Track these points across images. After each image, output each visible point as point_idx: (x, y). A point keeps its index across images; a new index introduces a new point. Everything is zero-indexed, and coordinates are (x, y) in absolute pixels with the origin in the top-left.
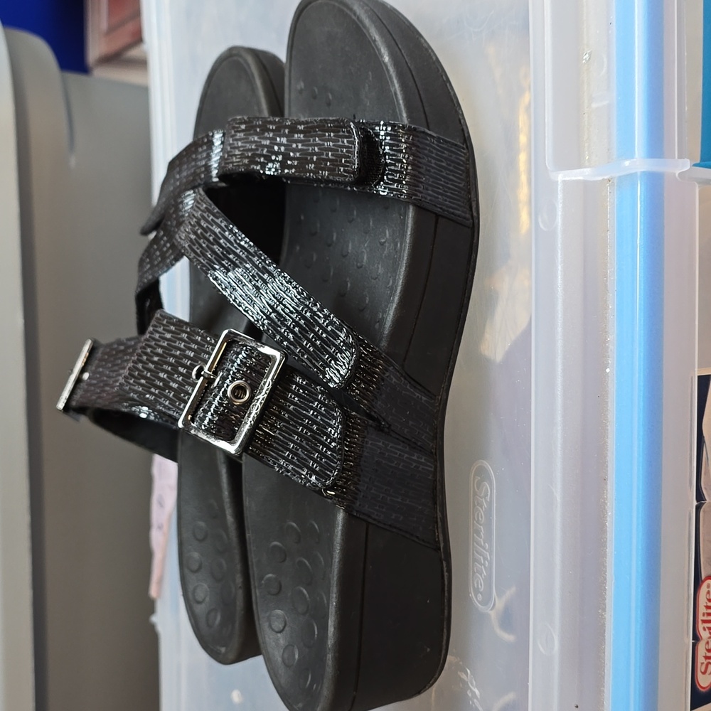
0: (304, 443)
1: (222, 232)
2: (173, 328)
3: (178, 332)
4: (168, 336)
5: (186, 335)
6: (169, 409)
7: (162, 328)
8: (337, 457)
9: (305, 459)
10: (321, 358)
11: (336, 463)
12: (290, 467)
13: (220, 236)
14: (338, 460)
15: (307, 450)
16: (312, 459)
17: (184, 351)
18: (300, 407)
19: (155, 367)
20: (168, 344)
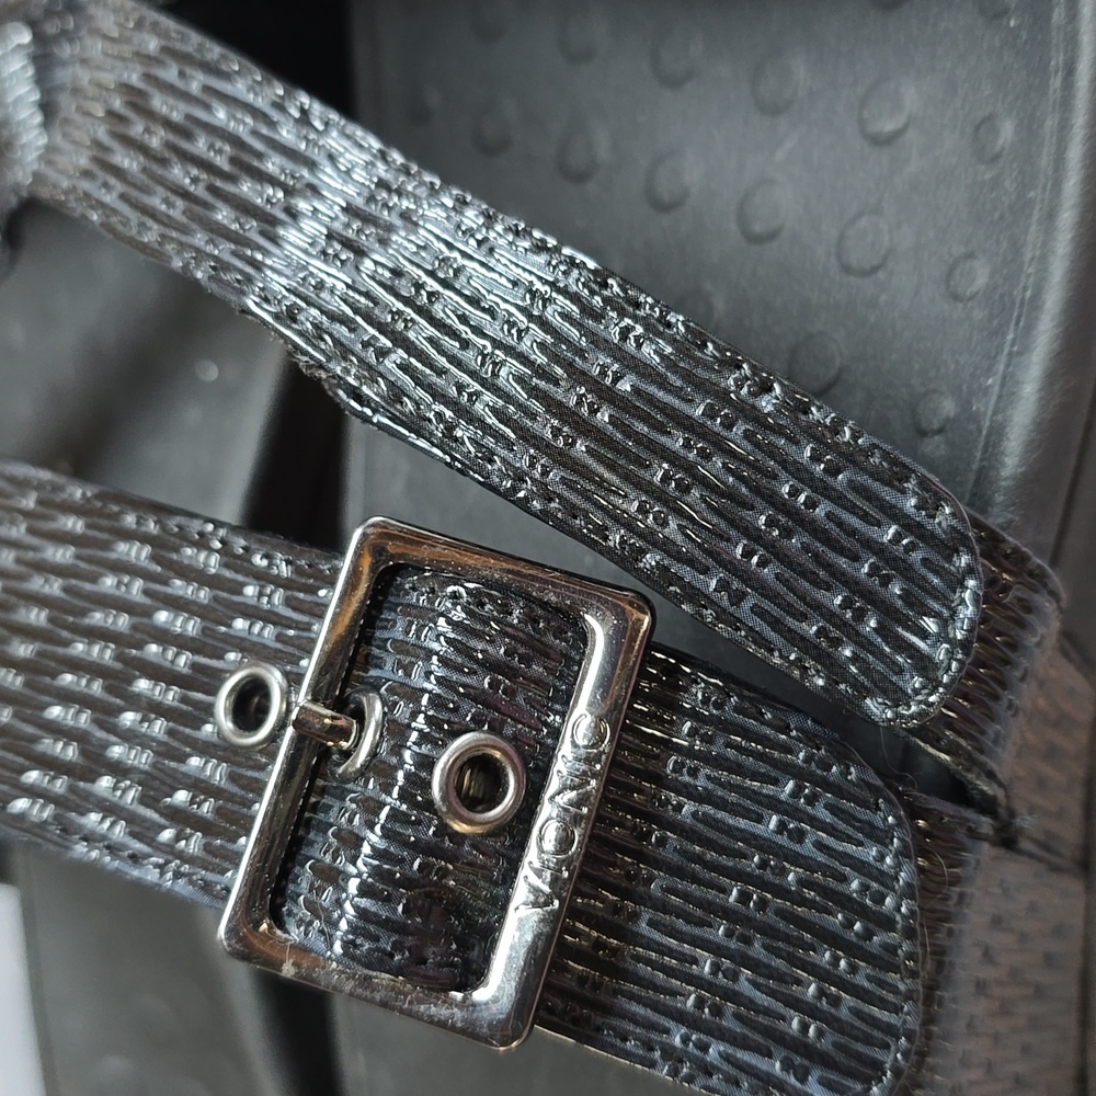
0: (757, 950)
1: (265, 131)
2: (74, 524)
3: (104, 536)
4: (62, 555)
5: (147, 550)
6: (135, 859)
7: (23, 527)
8: (902, 987)
9: (767, 1012)
10: (818, 607)
11: (897, 1010)
12: (715, 1050)
13: (258, 145)
14: (909, 996)
15: (770, 973)
16: (796, 1004)
17: (148, 613)
18: (722, 805)
19: (27, 684)
20: (66, 590)
